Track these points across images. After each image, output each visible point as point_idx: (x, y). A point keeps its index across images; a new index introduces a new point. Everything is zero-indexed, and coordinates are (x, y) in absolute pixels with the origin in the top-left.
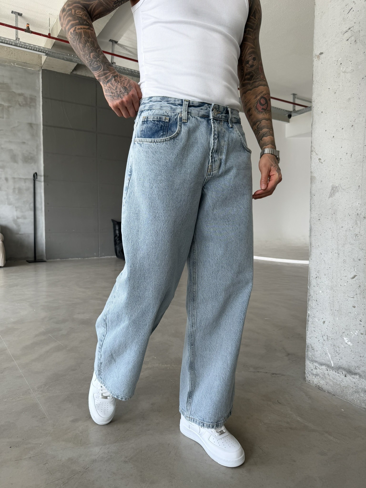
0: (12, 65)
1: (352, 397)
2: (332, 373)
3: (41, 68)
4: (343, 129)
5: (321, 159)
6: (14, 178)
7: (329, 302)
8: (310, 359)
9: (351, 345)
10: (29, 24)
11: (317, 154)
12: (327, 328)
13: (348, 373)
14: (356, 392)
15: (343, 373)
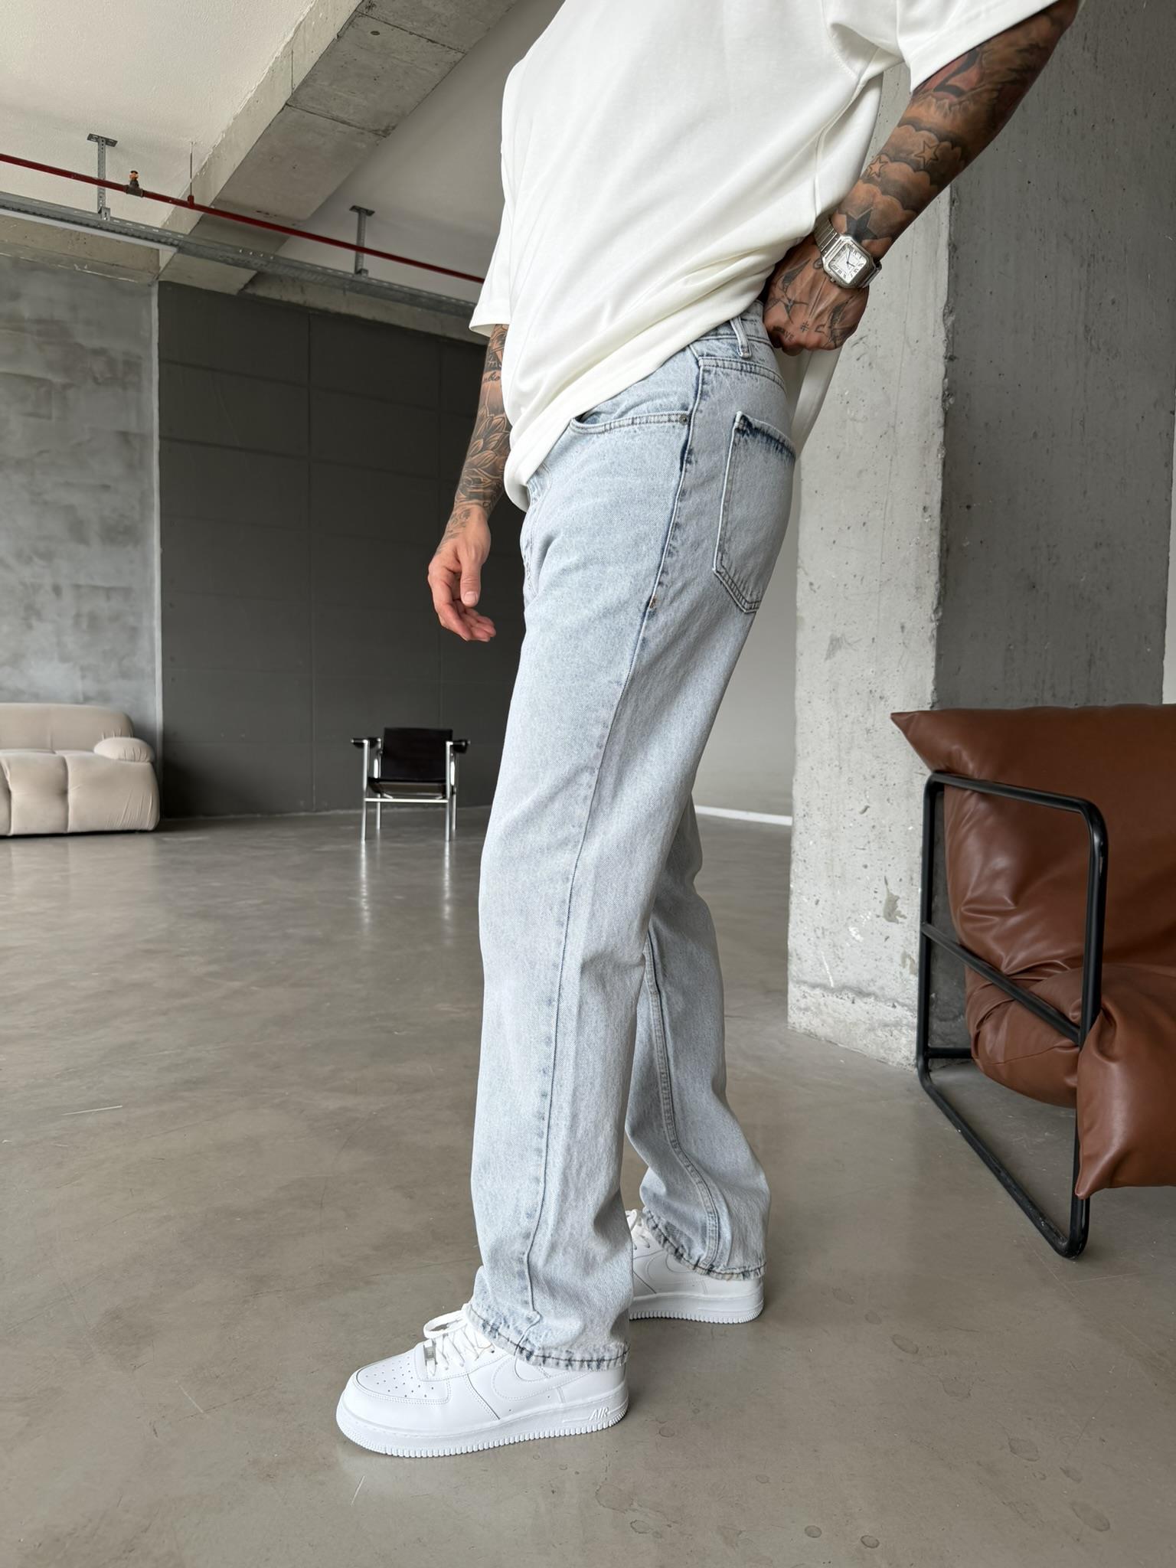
0: (75, 269)
1: (865, 1042)
2: (831, 999)
3: (157, 278)
4: (849, 528)
5: (813, 581)
6: (77, 587)
7: (825, 861)
8: (795, 979)
9: (861, 941)
10: (136, 173)
11: (806, 574)
12: (822, 914)
13: (857, 995)
14: (869, 1030)
15: (850, 996)
